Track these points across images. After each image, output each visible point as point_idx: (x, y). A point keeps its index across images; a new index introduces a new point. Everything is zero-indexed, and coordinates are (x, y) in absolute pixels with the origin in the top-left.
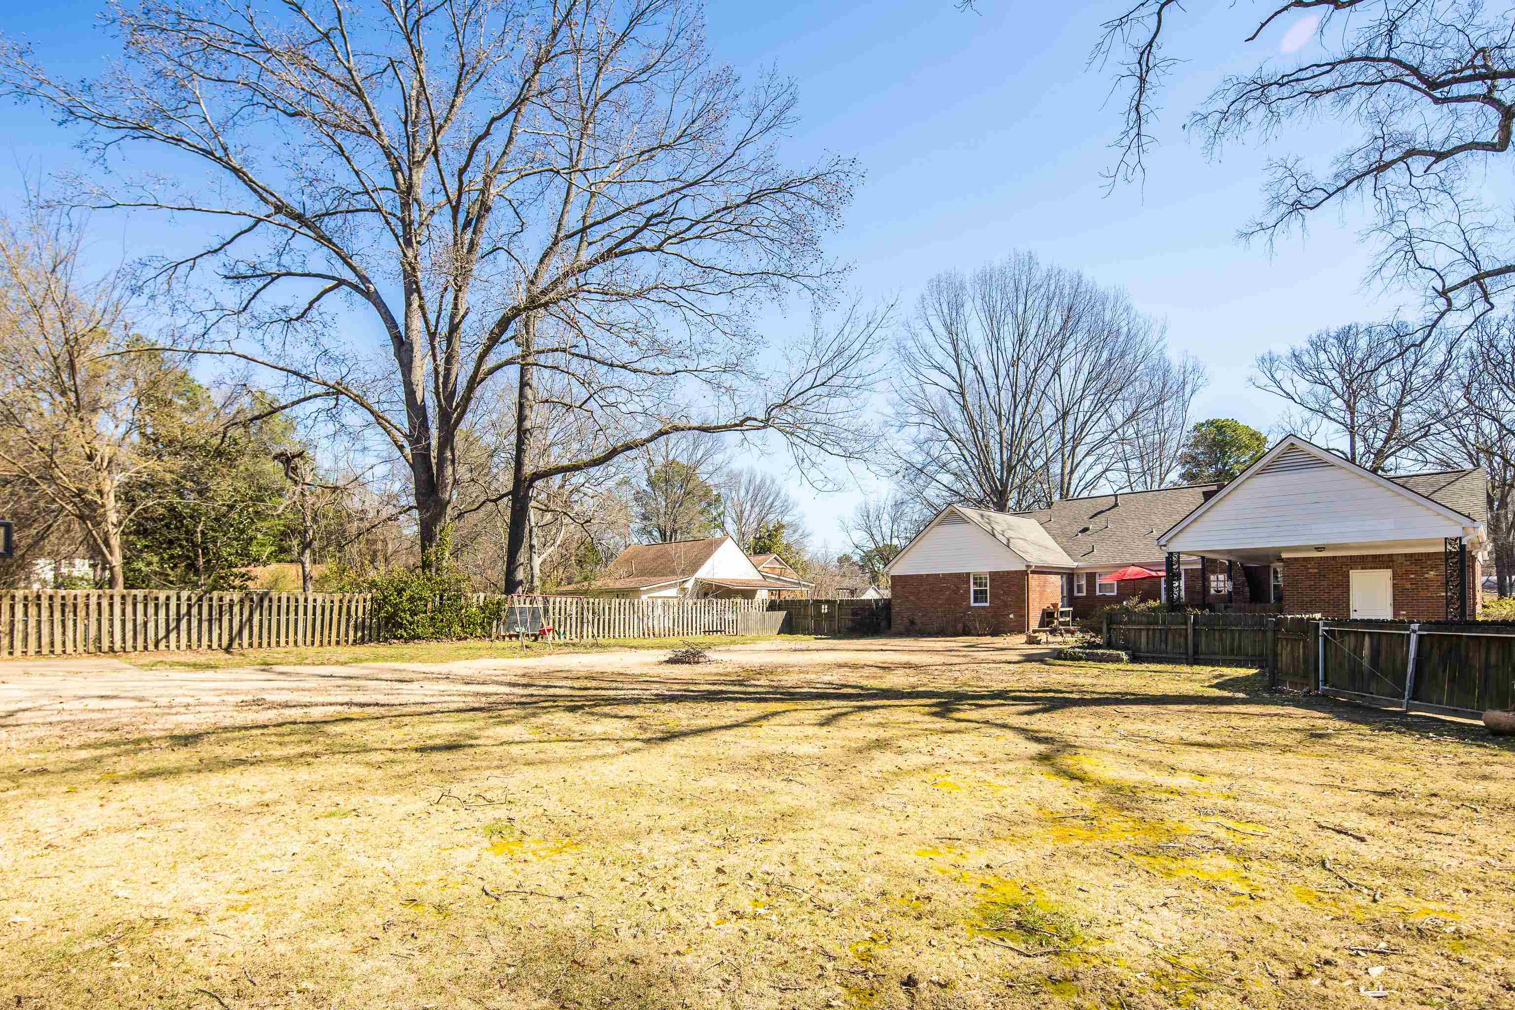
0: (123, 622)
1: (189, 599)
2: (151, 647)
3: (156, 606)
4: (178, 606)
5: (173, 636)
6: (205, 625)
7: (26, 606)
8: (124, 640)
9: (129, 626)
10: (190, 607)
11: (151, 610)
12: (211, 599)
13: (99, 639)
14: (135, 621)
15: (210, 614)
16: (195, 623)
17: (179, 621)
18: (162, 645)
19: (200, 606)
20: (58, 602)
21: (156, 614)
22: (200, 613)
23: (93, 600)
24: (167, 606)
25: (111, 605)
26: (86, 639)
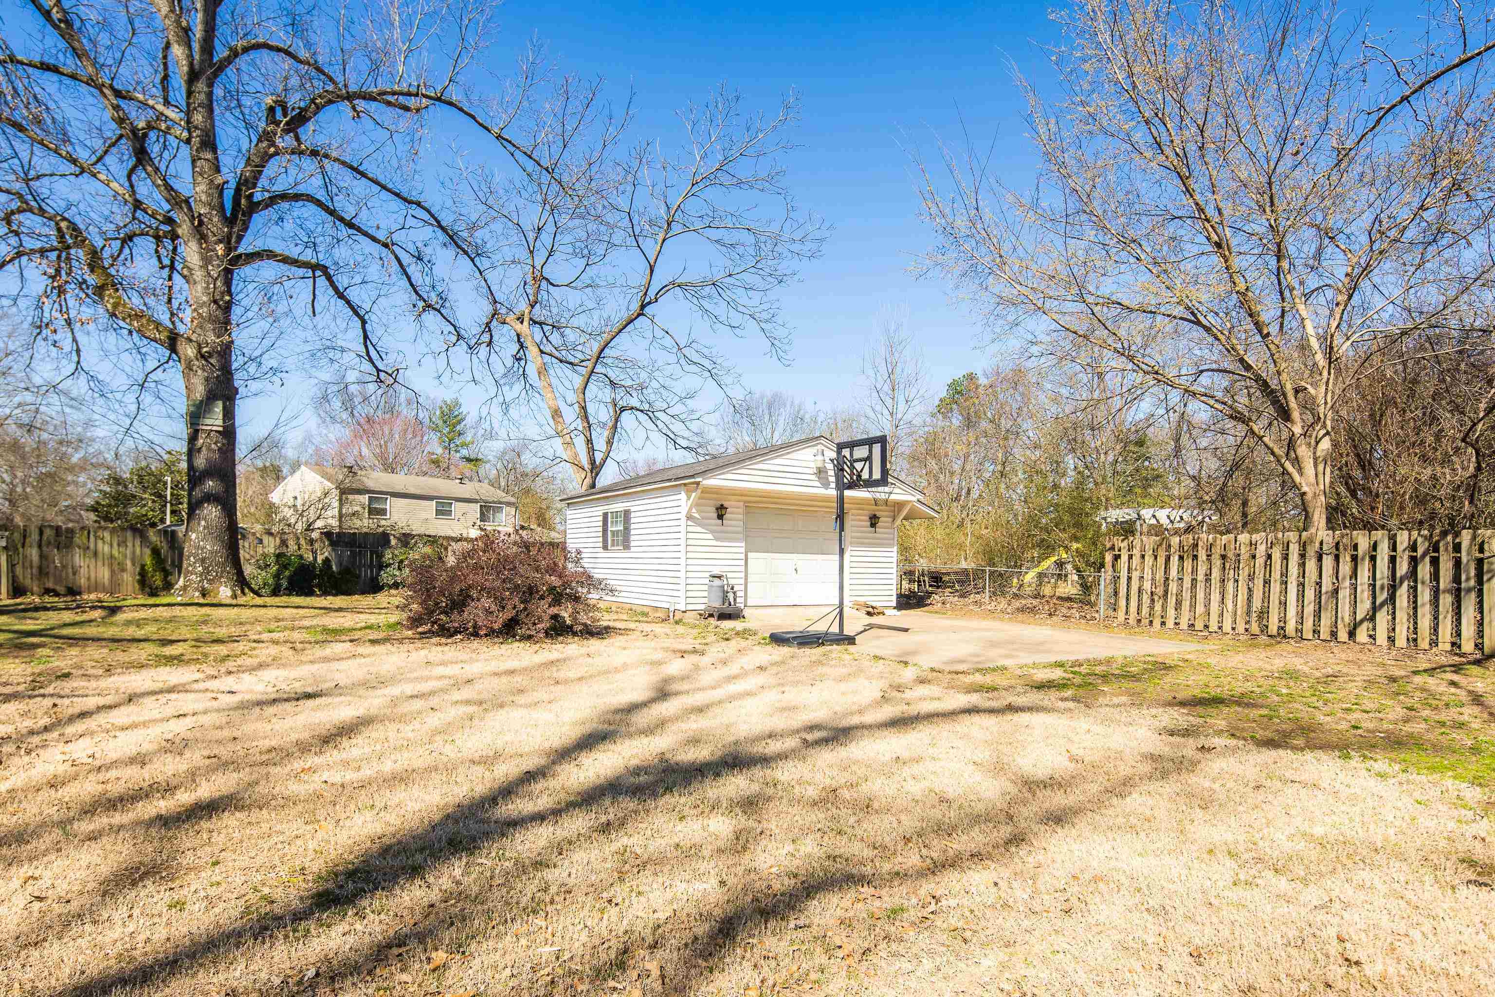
0: (1302, 585)
1: (1413, 547)
2: (1343, 635)
3: (1354, 558)
4: (1393, 560)
5: (1382, 617)
6: (1446, 601)
7: (1181, 558)
8: (1301, 620)
9: (1310, 594)
10: (1414, 562)
11: (1346, 568)
12: (1457, 548)
13: (1263, 614)
14: (1319, 584)
15: (1457, 579)
16: (1424, 595)
17: (1393, 589)
18: (1362, 635)
19: (1435, 562)
20: (1217, 551)
21: (1354, 574)
22: (1435, 576)
23: (1261, 549)
24: (1373, 559)
25: (1286, 557)
26: (1248, 613)
